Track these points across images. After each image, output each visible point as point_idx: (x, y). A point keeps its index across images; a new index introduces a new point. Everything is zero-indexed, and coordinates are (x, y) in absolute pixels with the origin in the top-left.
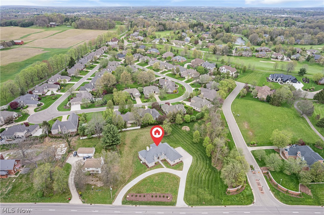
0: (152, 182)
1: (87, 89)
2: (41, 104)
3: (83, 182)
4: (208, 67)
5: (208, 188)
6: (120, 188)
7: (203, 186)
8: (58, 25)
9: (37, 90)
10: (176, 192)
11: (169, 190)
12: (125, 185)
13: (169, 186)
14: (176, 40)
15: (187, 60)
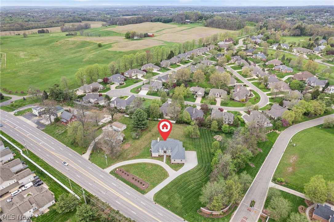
0: (143, 168)
1: (162, 80)
2: (123, 84)
3: (99, 146)
4: (313, 84)
5: (185, 197)
6: (118, 161)
7: (183, 193)
8: (191, 23)
9: (127, 73)
10: (154, 185)
11: (151, 181)
12: (124, 161)
13: (153, 178)
14: (303, 47)
15: (294, 71)
